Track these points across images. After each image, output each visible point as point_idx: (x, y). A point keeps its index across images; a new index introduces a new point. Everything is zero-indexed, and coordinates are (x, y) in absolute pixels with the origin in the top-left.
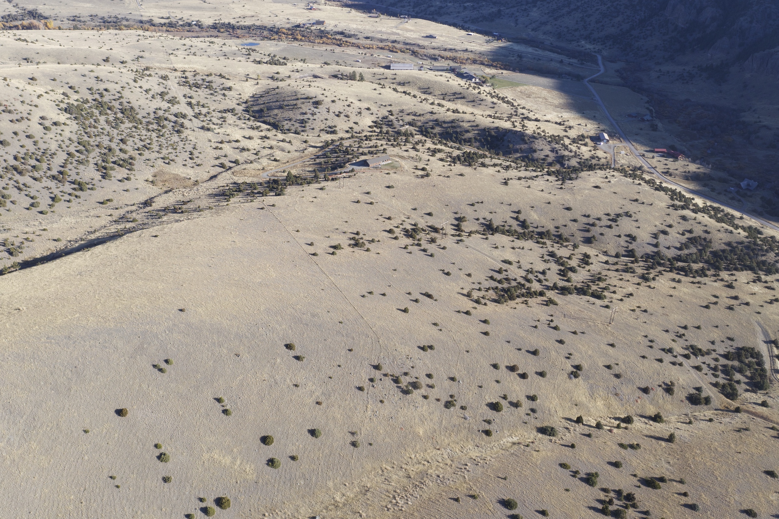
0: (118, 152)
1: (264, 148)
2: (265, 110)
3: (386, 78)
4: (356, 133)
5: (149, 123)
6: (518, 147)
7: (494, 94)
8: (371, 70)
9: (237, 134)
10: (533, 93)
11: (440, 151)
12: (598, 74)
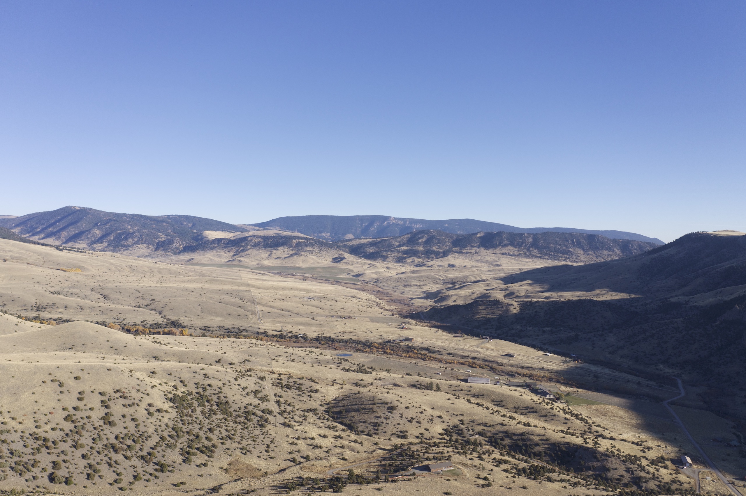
0: (203, 440)
1: (336, 447)
2: (344, 412)
3: (462, 390)
4: (426, 439)
5: (238, 416)
6: (590, 464)
7: (567, 410)
8: (448, 382)
9: (313, 432)
10: (609, 412)
11: (506, 462)
12: (679, 397)
